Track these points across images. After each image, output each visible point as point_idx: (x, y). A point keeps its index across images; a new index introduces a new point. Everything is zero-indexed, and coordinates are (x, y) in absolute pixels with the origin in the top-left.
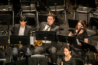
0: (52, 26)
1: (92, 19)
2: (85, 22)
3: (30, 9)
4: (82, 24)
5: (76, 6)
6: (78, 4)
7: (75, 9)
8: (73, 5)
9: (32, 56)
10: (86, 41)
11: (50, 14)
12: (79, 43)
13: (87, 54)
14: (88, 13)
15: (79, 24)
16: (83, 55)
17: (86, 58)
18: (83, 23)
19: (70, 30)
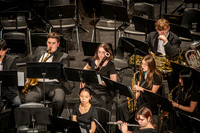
0: (55, 55)
1: (122, 40)
2: (110, 45)
3: (16, 24)
4: (106, 50)
5: (95, 18)
6: (98, 16)
7: (94, 23)
8: (90, 16)
9: (22, 106)
10: (114, 77)
11: (51, 34)
12: (101, 82)
13: (115, 100)
14: (116, 31)
15: (101, 49)
16: (109, 102)
17: (114, 107)
18: (108, 47)
19: (86, 60)
